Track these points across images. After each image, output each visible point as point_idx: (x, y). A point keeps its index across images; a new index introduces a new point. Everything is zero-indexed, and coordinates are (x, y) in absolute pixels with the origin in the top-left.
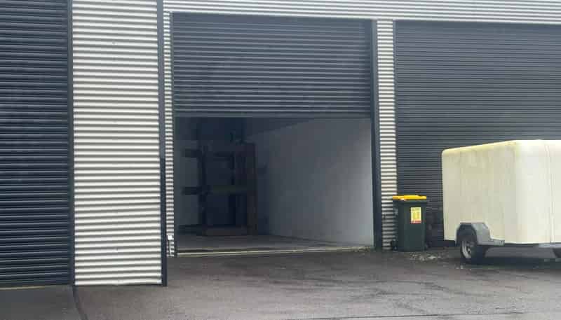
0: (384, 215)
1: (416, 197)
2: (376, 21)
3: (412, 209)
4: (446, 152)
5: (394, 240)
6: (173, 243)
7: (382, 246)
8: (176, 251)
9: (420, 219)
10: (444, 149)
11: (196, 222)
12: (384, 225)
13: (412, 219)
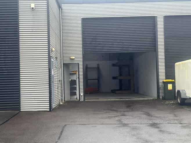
0: (160, 87)
1: (171, 80)
2: (157, 16)
3: (168, 84)
4: (176, 64)
5: (163, 96)
6: (83, 96)
7: (160, 98)
8: (84, 99)
9: (172, 88)
10: (175, 63)
11: (118, 88)
12: (160, 90)
13: (168, 88)
